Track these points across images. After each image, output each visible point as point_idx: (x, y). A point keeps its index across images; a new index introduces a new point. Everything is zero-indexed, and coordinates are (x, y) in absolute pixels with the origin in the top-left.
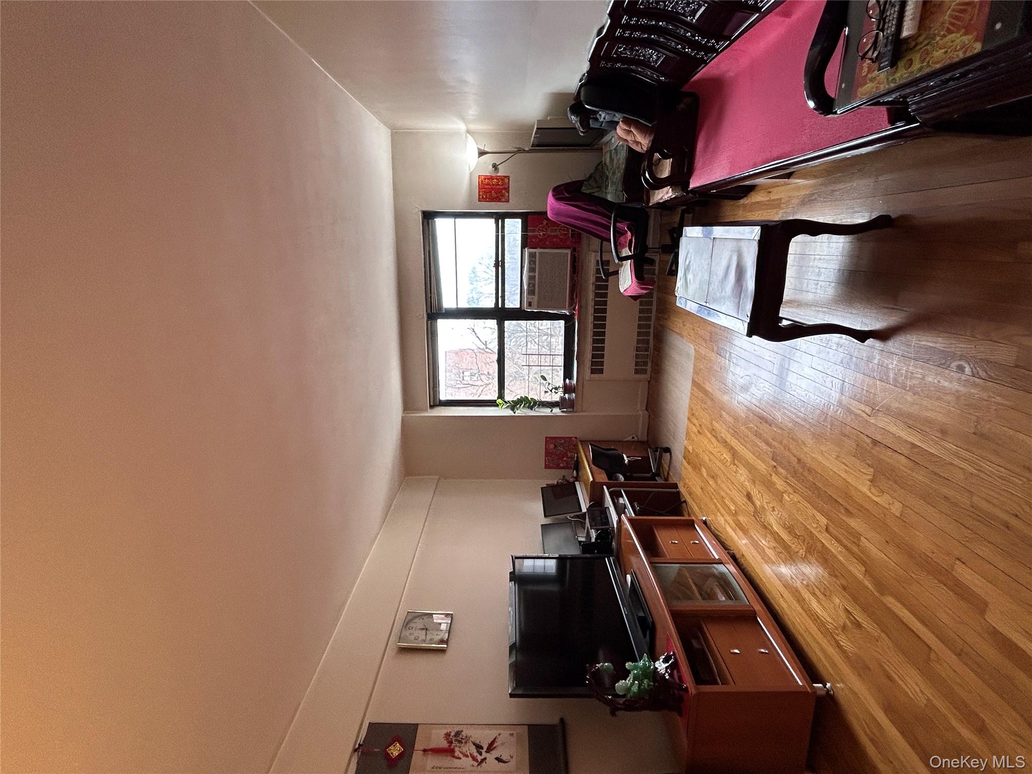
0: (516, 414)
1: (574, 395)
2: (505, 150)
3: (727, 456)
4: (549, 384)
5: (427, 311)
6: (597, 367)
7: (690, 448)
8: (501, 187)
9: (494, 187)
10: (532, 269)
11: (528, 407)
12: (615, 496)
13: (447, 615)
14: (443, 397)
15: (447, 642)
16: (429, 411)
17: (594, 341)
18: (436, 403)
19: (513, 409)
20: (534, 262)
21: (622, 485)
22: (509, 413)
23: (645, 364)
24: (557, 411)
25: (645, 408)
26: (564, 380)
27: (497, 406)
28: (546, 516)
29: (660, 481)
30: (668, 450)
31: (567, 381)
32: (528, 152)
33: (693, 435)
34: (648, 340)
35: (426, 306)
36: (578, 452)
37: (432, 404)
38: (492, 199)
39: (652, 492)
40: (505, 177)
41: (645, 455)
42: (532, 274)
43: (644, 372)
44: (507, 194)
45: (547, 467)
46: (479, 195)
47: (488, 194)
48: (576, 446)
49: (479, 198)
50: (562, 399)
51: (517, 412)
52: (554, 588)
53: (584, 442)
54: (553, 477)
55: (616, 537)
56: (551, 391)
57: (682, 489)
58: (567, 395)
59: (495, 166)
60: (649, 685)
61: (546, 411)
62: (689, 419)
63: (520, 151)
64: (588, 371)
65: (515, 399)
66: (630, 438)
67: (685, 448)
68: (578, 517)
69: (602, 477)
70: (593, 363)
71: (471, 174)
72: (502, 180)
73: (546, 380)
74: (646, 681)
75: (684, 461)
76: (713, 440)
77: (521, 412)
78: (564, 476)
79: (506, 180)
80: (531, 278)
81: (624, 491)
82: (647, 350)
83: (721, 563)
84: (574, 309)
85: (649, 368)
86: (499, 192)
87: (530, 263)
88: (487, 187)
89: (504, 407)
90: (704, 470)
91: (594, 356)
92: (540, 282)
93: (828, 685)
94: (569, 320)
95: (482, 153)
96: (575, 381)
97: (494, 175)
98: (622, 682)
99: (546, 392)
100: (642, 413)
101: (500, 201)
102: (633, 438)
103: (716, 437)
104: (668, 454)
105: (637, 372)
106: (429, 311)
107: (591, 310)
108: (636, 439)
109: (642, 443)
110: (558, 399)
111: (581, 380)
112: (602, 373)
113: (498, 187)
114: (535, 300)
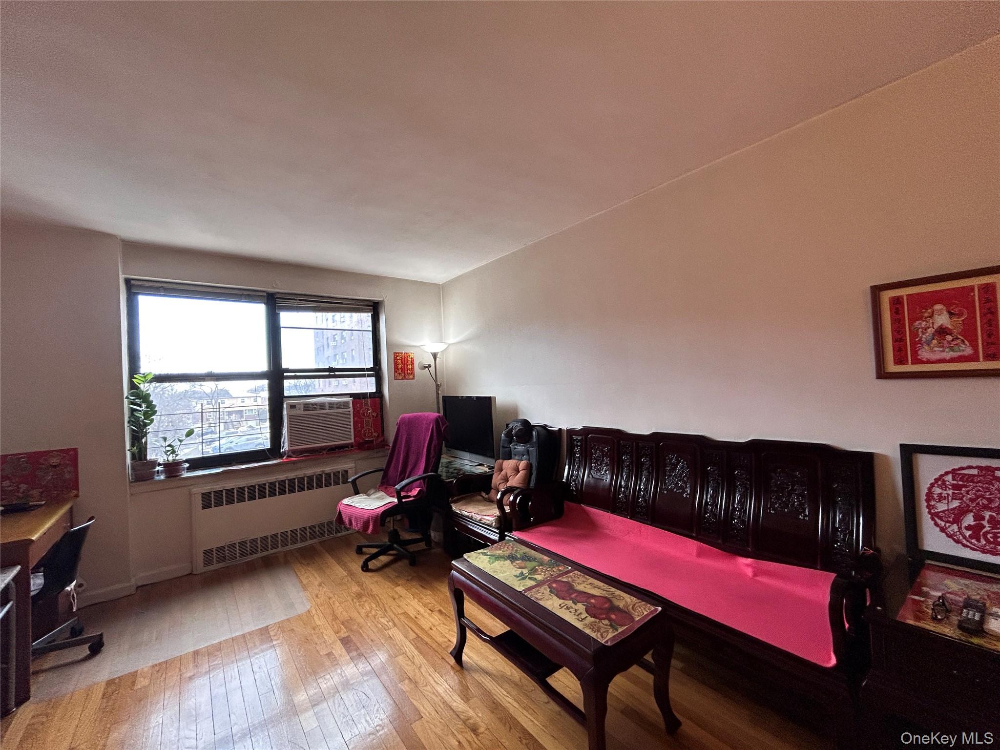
0: (123, 401)
1: (162, 477)
2: (438, 377)
4: (181, 441)
5: (278, 293)
6: (210, 500)
8: (406, 372)
9: (406, 366)
10: (331, 405)
18: (133, 288)
20: (339, 408)
23: (221, 560)
24: (129, 459)
26: (187, 461)
31: (187, 465)
32: (438, 394)
34: (257, 552)
35: (285, 294)
37: (133, 282)
38: (394, 364)
40: (414, 376)
42: (327, 406)
44: (401, 378)
46: (399, 353)
47: (400, 361)
49: (396, 353)
50: (153, 463)
56: (169, 446)
58: (160, 468)
63: (438, 387)
64: (206, 489)
65: (152, 398)
70: (218, 493)
71: (417, 346)
72: (412, 373)
73: (187, 435)
79: (411, 377)
80: (322, 406)
82: (243, 554)
84: (289, 456)
85: (215, 566)
86: (403, 370)
87: (340, 403)
88: (406, 359)
91: (229, 491)
92: (318, 415)
94: (273, 453)
95: (435, 356)
96: (186, 475)
97: (416, 366)
99: (165, 439)
101: (395, 371)
105: (208, 553)
106: (278, 296)
107: (291, 475)
110: (151, 456)
111: (188, 482)
112: (204, 507)
113: (406, 370)
114: (299, 412)
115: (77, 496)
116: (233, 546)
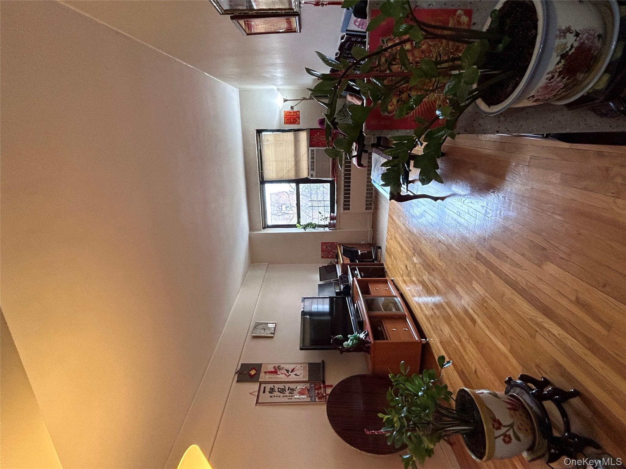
0: (306, 231)
1: (335, 221)
2: (297, 99)
3: (400, 249)
4: (323, 216)
6: (347, 207)
7: (388, 246)
8: (296, 117)
9: (292, 116)
10: (313, 158)
11: (313, 228)
12: (353, 270)
13: (273, 323)
14: (269, 223)
15: (273, 334)
16: (262, 230)
17: (345, 194)
18: (266, 227)
19: (305, 228)
20: (313, 154)
21: (357, 265)
22: (303, 231)
23: (371, 204)
24: (327, 229)
25: (371, 227)
26: (331, 214)
27: (297, 227)
28: (320, 280)
29: (376, 262)
30: (380, 248)
31: (332, 214)
32: (308, 99)
33: (389, 240)
34: (372, 193)
35: (260, 178)
36: (337, 250)
37: (264, 227)
38: (291, 123)
39: (371, 268)
40: (297, 111)
41: (370, 250)
42: (312, 160)
43: (371, 208)
44: (298, 120)
45: (322, 257)
46: (285, 121)
47: (289, 121)
48: (337, 247)
49: (285, 122)
50: (330, 223)
51: (308, 230)
52: (328, 318)
53: (340, 244)
54: (326, 263)
55: (352, 289)
56: (324, 219)
57: (385, 266)
58: (332, 222)
59: (292, 108)
60: (356, 342)
61: (322, 230)
62: (387, 232)
63: (304, 99)
64: (342, 209)
65: (306, 224)
66: (363, 242)
67: (386, 246)
68: (336, 280)
69: (348, 261)
70: (344, 205)
71: (280, 111)
72: (296, 113)
73: (321, 214)
74: (355, 340)
75: (386, 252)
76: (395, 242)
77: (309, 230)
78: (331, 262)
79: (298, 113)
80: (312, 162)
81: (358, 268)
82: (371, 197)
83: (396, 297)
84: (334, 178)
85: (373, 207)
86: (294, 119)
87: (311, 155)
88: (288, 116)
89: (300, 228)
90: (392, 256)
91: (345, 201)
92: (317, 164)
93: (427, 340)
94: (332, 183)
95: (285, 101)
96: (335, 214)
97: (291, 111)
98: (346, 343)
99: (321, 220)
100: (370, 229)
101: (295, 123)
102: (365, 242)
103: (396, 241)
104: (380, 249)
105: (367, 209)
106: (261, 180)
107: (343, 178)
108: (367, 242)
109: (369, 244)
110: (328, 223)
111: (338, 214)
112: (349, 210)
113: (294, 117)
114: (314, 173)
115: (337, 243)
116: (367, 201)
